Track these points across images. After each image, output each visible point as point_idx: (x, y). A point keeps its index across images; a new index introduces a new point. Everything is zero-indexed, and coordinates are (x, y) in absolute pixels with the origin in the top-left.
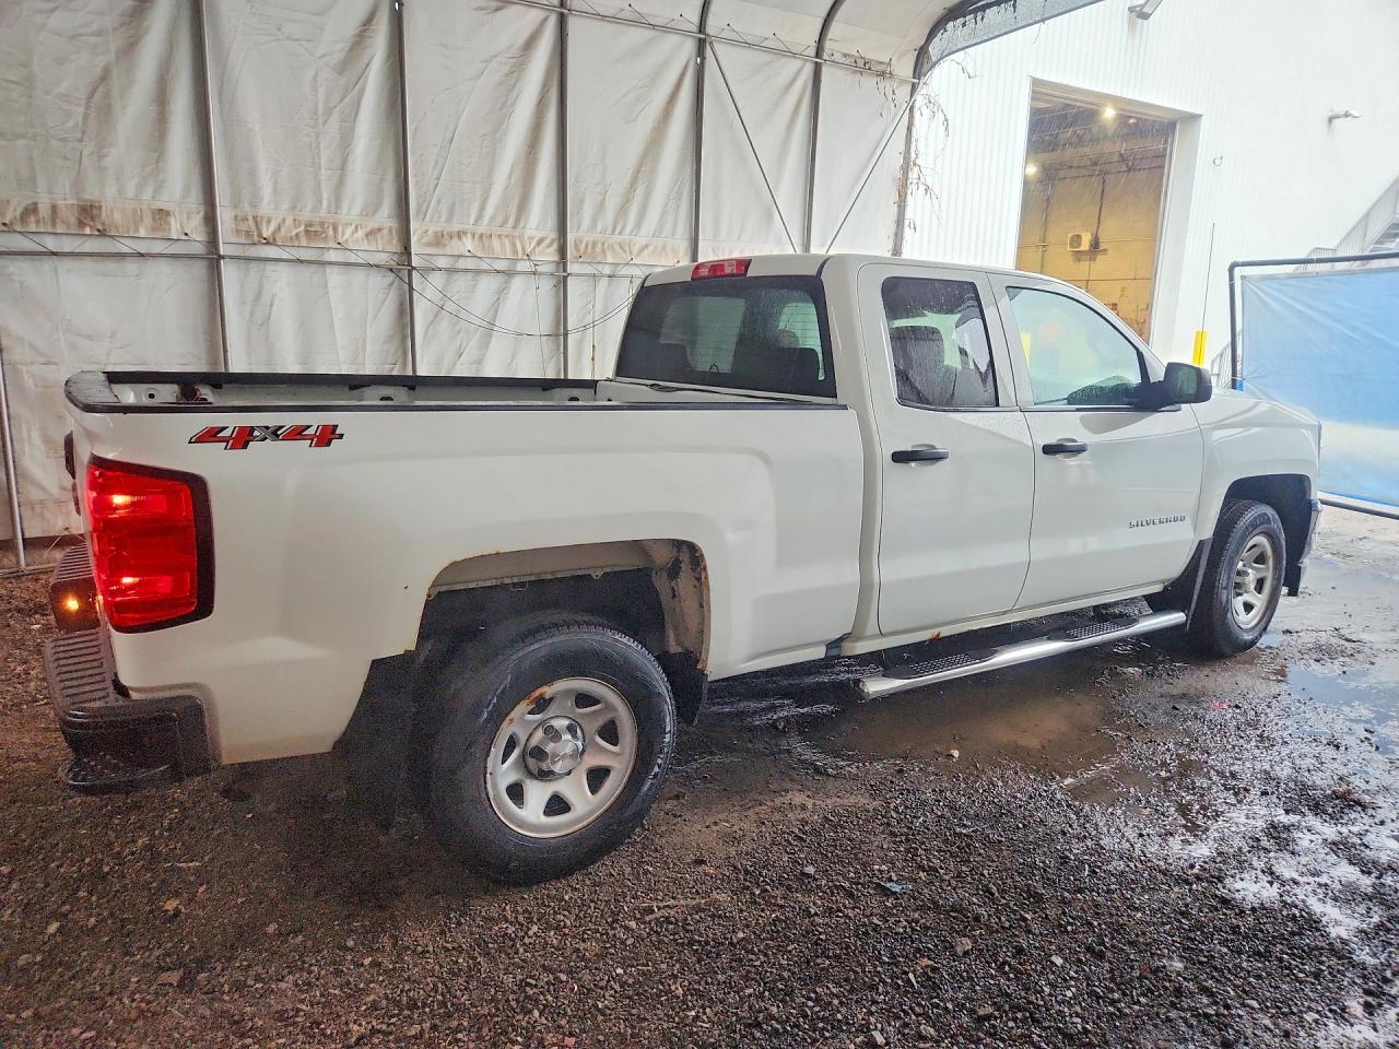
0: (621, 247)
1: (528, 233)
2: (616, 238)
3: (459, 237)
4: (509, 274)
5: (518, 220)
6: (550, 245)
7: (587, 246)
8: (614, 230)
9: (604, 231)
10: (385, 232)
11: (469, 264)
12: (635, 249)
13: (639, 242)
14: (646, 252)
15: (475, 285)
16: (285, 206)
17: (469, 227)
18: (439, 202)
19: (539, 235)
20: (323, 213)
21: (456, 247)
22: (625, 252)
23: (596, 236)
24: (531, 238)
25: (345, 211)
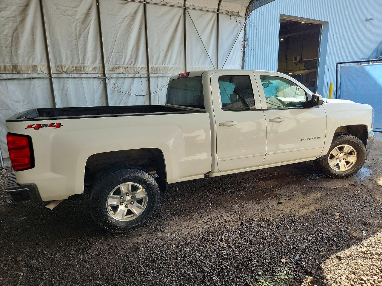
0: (165, 69)
1: (138, 66)
2: (163, 66)
3: (119, 68)
4: (133, 78)
5: (135, 62)
6: (144, 69)
7: (155, 69)
8: (163, 64)
9: (160, 64)
10: (98, 68)
11: (122, 75)
12: (169, 69)
13: (170, 66)
14: (172, 69)
15: (124, 82)
16: (69, 62)
17: (121, 65)
18: (112, 59)
19: (141, 66)
20: (80, 64)
21: (118, 71)
22: (166, 70)
23: (158, 66)
24: (139, 68)
25: (86, 63)
